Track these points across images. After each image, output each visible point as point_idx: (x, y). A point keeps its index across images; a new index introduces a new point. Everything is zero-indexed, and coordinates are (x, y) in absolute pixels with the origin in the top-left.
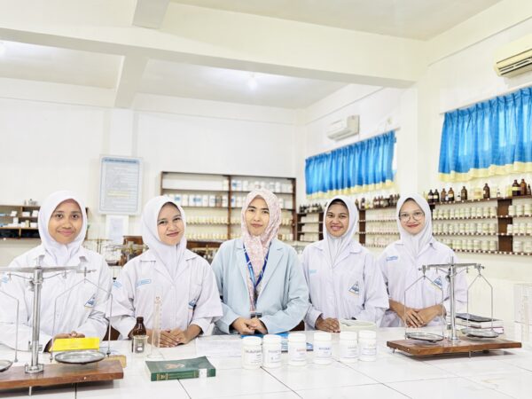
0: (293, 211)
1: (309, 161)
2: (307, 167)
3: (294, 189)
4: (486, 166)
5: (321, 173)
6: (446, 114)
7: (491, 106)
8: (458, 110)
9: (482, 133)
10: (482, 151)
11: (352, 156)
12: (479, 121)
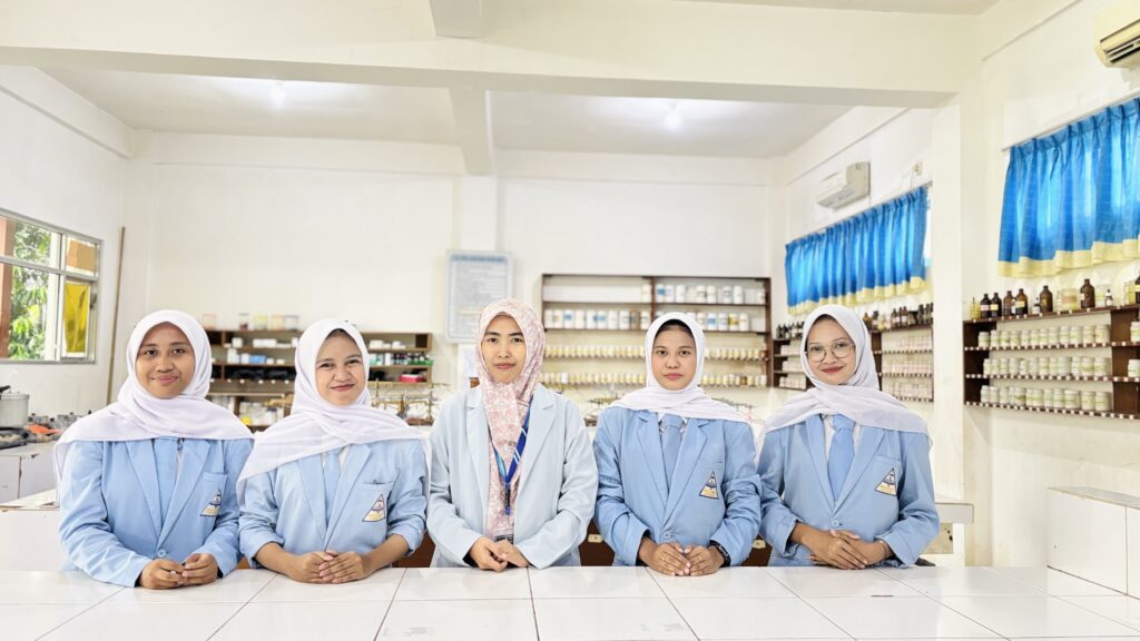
0: (767, 334)
1: (791, 248)
2: (789, 259)
3: (768, 297)
4: (1086, 245)
5: (811, 267)
6: (1013, 149)
7: (1096, 127)
8: (1035, 140)
9: (1081, 181)
10: (1081, 216)
11: (858, 237)
12: (1074, 158)
